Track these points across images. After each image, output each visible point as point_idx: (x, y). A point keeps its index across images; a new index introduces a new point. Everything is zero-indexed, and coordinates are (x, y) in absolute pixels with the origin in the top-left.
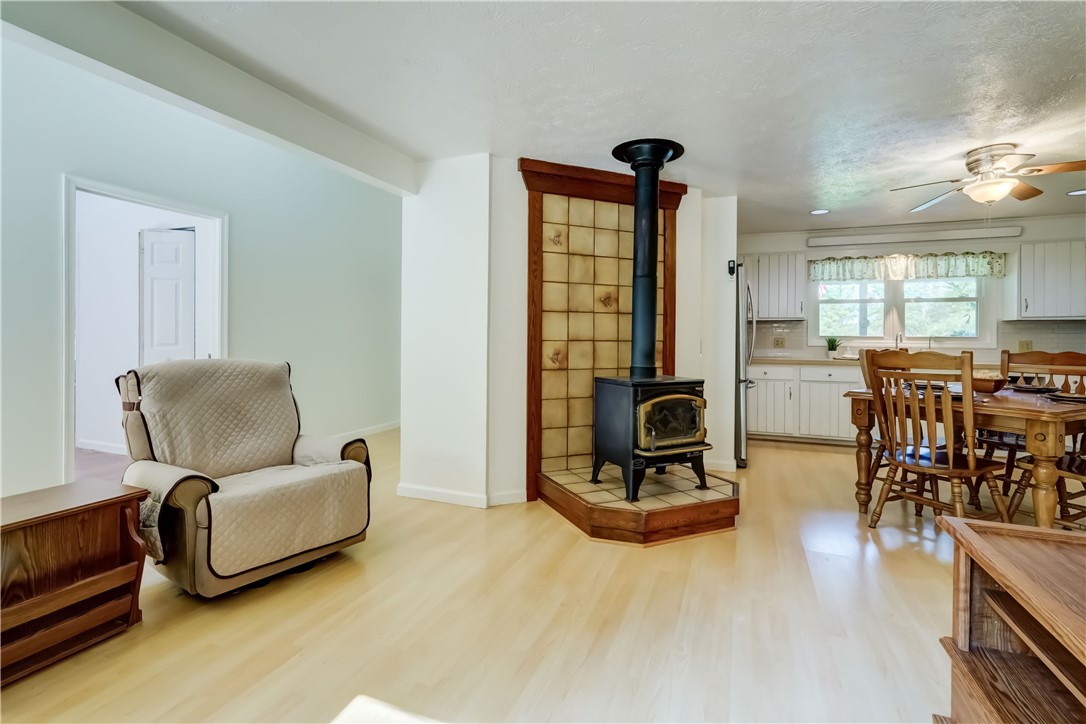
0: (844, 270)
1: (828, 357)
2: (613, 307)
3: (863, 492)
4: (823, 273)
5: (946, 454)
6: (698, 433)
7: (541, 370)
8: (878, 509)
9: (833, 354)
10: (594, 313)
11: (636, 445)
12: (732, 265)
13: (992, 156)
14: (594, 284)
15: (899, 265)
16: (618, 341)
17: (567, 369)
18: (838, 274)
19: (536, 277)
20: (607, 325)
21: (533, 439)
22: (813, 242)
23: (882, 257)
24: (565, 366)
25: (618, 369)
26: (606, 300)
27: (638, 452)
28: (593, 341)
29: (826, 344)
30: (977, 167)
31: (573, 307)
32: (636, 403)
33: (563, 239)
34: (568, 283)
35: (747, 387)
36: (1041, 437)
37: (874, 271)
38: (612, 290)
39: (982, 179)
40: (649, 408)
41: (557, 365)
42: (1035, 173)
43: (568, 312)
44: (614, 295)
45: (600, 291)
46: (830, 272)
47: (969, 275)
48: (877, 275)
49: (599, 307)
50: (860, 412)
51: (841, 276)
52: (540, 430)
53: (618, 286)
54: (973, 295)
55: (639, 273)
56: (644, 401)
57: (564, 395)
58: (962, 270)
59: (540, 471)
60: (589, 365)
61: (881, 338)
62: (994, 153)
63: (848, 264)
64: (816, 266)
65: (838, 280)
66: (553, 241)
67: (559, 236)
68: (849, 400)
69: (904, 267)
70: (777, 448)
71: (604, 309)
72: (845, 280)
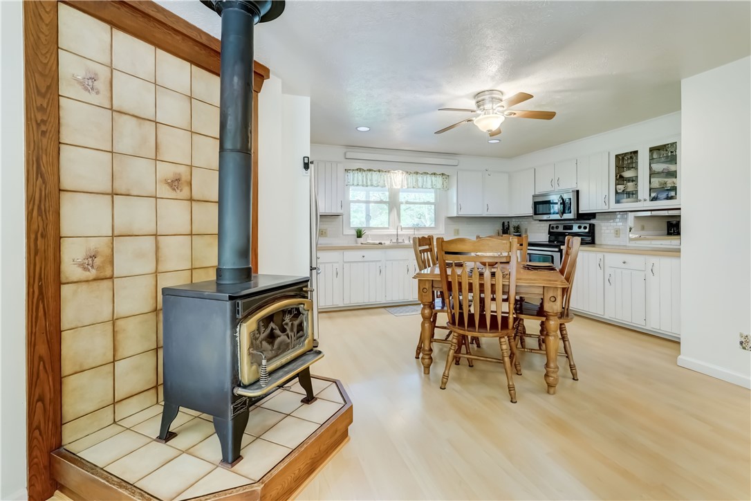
0: (367, 179)
1: (357, 243)
2: (185, 192)
3: (427, 357)
4: (353, 180)
5: (496, 316)
6: (307, 341)
7: (59, 283)
8: (446, 372)
9: (360, 240)
10: (156, 198)
11: (237, 383)
12: (306, 161)
13: (493, 98)
14: (156, 160)
15: (398, 178)
16: (191, 235)
17: (111, 278)
18: (363, 182)
19: (44, 133)
20: (175, 214)
21: (41, 399)
22: (349, 155)
23: (389, 172)
24: (108, 274)
25: (191, 269)
26: (175, 183)
27: (240, 391)
28: (156, 235)
29: (354, 233)
30: (483, 105)
31: (120, 186)
32: (235, 323)
33: (101, 85)
34: (112, 152)
35: (317, 273)
36: (553, 299)
37: (384, 181)
38: (183, 170)
39: (485, 114)
40: (254, 327)
41: (93, 273)
42: (512, 116)
43: (113, 194)
44: (185, 177)
45: (166, 171)
46: (358, 180)
47: (432, 188)
48: (386, 184)
49: (164, 191)
50: (425, 290)
51: (365, 183)
52: (58, 380)
53: (191, 166)
54: (433, 201)
55: (228, 145)
56: (246, 318)
57: (106, 315)
58: (429, 185)
59: (60, 445)
60: (151, 268)
61: (387, 228)
62: (494, 96)
63: (369, 174)
64: (349, 174)
65: (363, 186)
66: (81, 83)
67: (94, 79)
68: (417, 280)
69: (401, 180)
70: (330, 318)
71: (173, 195)
72: (367, 186)
